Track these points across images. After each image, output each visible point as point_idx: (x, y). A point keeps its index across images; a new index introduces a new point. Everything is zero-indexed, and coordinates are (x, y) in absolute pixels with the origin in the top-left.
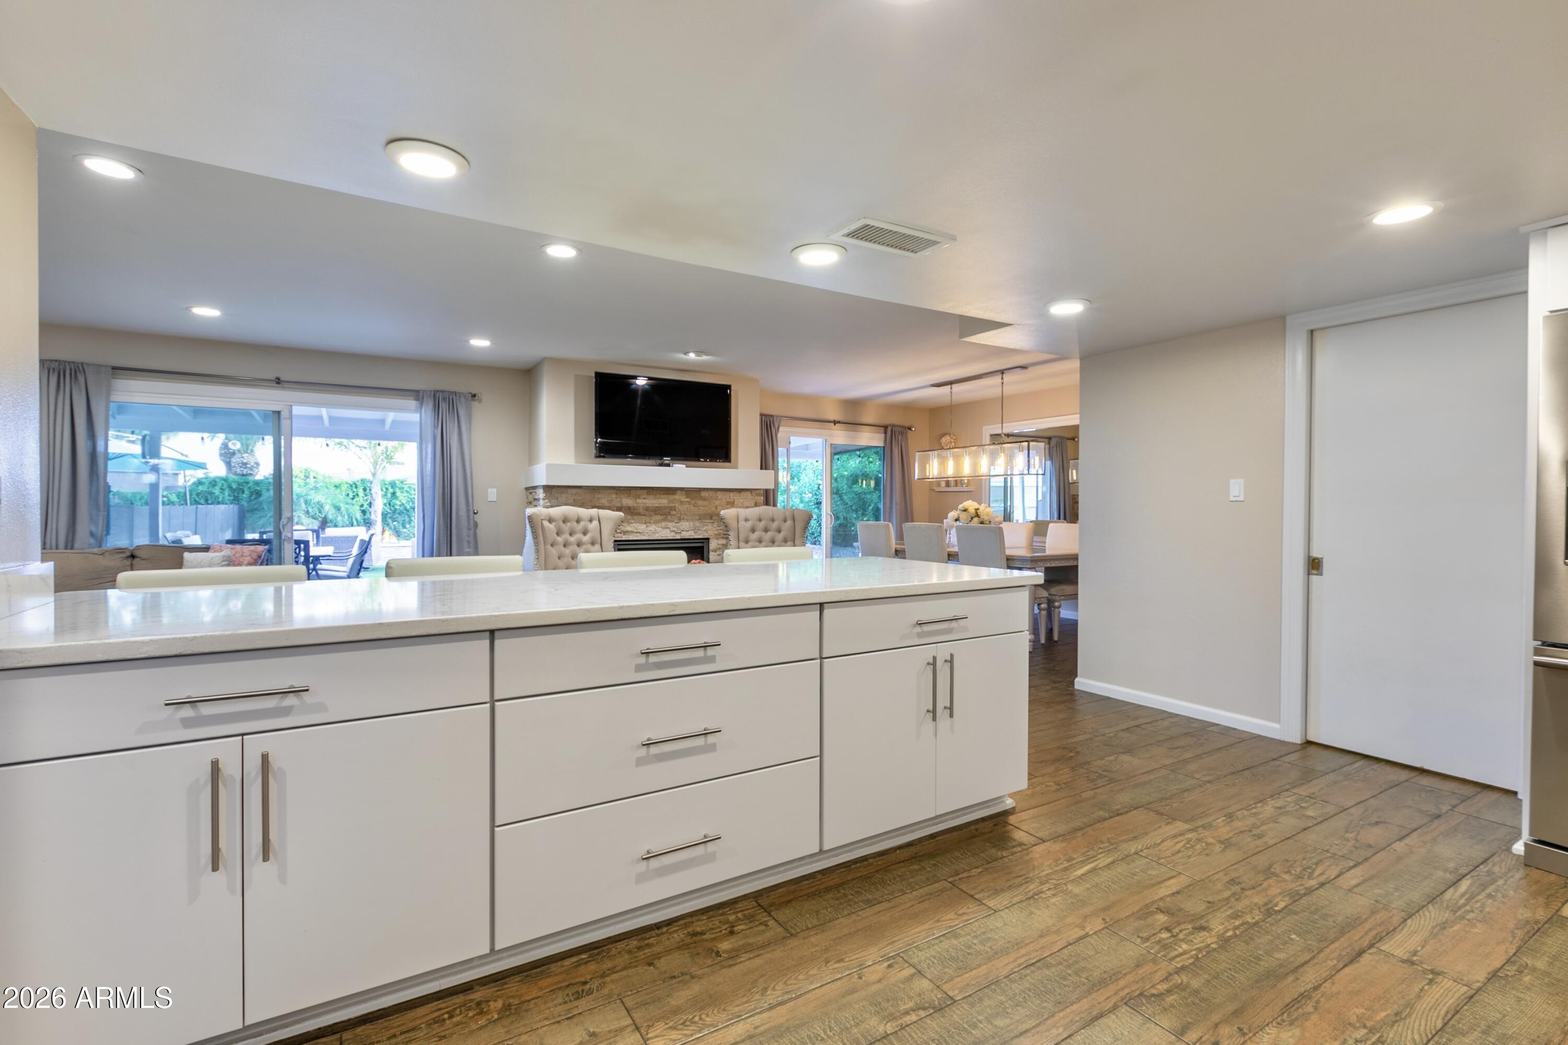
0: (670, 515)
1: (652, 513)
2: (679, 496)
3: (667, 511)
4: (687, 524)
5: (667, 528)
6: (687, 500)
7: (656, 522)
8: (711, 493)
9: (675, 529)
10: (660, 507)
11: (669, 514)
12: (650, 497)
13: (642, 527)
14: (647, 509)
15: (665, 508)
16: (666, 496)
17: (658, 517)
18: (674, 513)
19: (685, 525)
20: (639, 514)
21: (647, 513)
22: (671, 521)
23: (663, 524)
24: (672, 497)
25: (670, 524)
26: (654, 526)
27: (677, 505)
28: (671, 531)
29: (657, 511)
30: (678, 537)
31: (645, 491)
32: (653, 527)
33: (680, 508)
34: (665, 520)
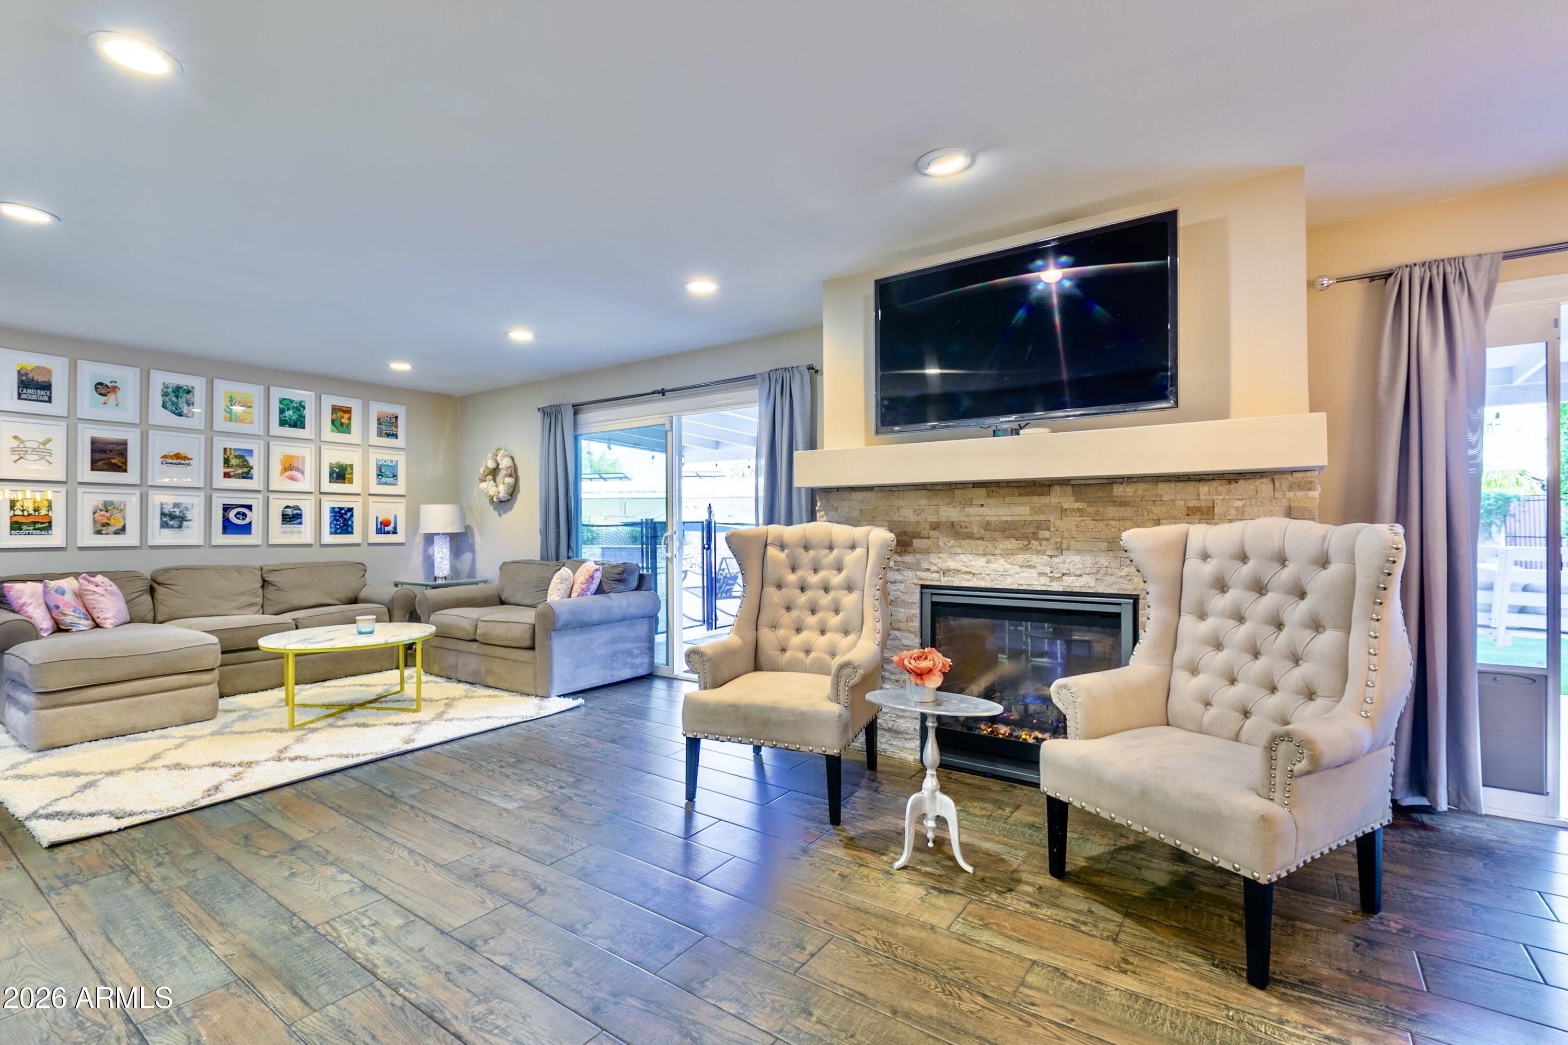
0: (1037, 539)
1: (998, 535)
2: (1057, 498)
3: (1030, 530)
4: (1077, 559)
5: (1030, 566)
6: (1077, 505)
7: (1008, 554)
8: (1141, 488)
9: (1048, 570)
10: (1013, 522)
11: (1035, 536)
12: (993, 501)
13: (978, 563)
14: (987, 526)
15: (1025, 524)
16: (1026, 499)
17: (1012, 544)
18: (1047, 534)
19: (1072, 561)
20: (970, 536)
21: (988, 535)
22: (1039, 552)
23: (1020, 558)
24: (1037, 500)
25: (1035, 559)
26: (1002, 561)
27: (1052, 518)
28: (1040, 574)
29: (1008, 530)
30: (1056, 587)
31: (983, 491)
32: (1000, 564)
33: (1059, 523)
34: (1026, 549)
